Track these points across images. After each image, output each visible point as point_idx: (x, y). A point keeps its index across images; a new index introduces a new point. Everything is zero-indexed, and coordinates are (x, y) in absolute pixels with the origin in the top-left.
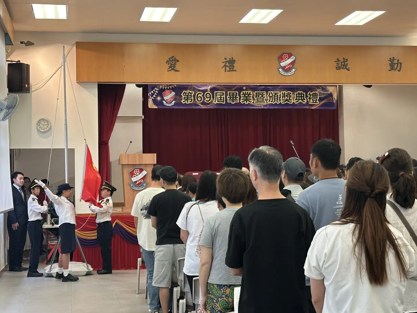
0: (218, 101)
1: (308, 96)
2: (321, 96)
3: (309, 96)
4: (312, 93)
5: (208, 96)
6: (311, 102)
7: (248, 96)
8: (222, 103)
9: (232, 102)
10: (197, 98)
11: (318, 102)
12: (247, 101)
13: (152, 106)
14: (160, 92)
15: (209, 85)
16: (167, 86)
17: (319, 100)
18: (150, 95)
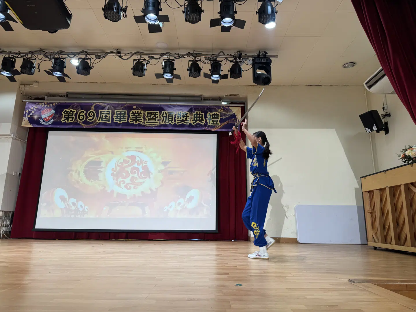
0: (102, 120)
1: (207, 116)
2: (223, 117)
4: (212, 113)
5: (92, 114)
6: (210, 123)
7: (138, 116)
8: (107, 122)
9: (118, 121)
10: (79, 116)
11: (219, 123)
12: (137, 121)
13: (25, 125)
14: (39, 110)
15: (94, 103)
16: (47, 104)
17: (220, 121)
18: (26, 113)
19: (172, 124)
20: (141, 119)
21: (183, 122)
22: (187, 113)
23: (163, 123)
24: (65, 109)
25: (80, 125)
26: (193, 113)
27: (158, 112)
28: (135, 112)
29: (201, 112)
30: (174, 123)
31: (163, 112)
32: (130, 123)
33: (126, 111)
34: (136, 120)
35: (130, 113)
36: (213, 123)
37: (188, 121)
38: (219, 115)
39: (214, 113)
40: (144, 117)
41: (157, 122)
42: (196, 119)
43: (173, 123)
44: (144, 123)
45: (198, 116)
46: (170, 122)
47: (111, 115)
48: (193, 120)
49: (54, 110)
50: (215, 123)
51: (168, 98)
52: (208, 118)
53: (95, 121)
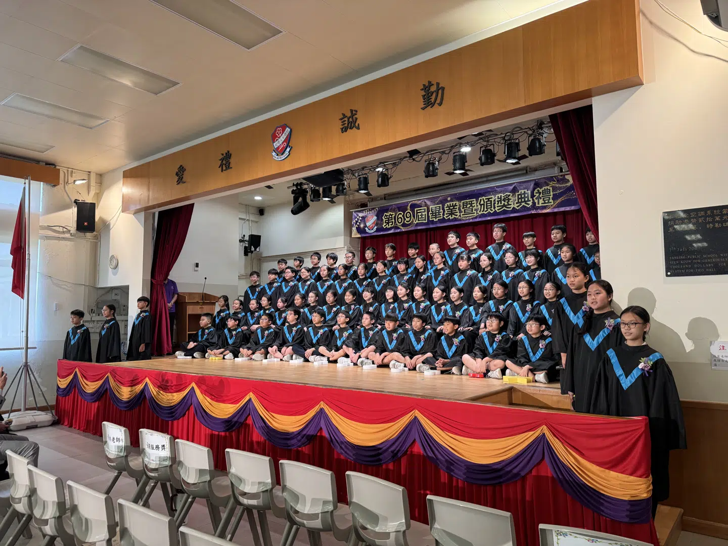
0: (418, 220)
1: (535, 194)
2: (556, 191)
3: (537, 195)
4: (542, 189)
5: (408, 215)
6: (540, 203)
7: (454, 208)
8: (424, 221)
9: (434, 219)
10: (398, 219)
11: (552, 201)
12: (453, 216)
13: (355, 235)
14: (363, 218)
15: (410, 202)
16: (370, 211)
17: (553, 199)
18: (354, 223)
19: (492, 212)
20: (457, 212)
21: (504, 208)
22: (509, 195)
23: (481, 212)
24: (385, 214)
25: (399, 228)
26: (517, 194)
27: (475, 199)
28: (450, 204)
29: (526, 190)
30: (494, 210)
31: (480, 198)
32: (446, 218)
33: (441, 205)
34: (451, 214)
35: (445, 206)
36: (543, 202)
37: (511, 204)
38: (551, 190)
39: (545, 189)
40: (459, 209)
41: (474, 213)
42: (520, 201)
43: (492, 210)
44: (460, 216)
45: (523, 196)
46: (489, 210)
47: (426, 213)
48: (517, 203)
49: (377, 216)
50: (547, 201)
51: (485, 179)
52: (536, 197)
53: (413, 221)
